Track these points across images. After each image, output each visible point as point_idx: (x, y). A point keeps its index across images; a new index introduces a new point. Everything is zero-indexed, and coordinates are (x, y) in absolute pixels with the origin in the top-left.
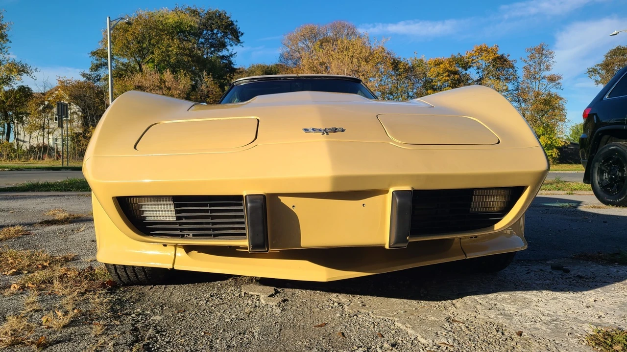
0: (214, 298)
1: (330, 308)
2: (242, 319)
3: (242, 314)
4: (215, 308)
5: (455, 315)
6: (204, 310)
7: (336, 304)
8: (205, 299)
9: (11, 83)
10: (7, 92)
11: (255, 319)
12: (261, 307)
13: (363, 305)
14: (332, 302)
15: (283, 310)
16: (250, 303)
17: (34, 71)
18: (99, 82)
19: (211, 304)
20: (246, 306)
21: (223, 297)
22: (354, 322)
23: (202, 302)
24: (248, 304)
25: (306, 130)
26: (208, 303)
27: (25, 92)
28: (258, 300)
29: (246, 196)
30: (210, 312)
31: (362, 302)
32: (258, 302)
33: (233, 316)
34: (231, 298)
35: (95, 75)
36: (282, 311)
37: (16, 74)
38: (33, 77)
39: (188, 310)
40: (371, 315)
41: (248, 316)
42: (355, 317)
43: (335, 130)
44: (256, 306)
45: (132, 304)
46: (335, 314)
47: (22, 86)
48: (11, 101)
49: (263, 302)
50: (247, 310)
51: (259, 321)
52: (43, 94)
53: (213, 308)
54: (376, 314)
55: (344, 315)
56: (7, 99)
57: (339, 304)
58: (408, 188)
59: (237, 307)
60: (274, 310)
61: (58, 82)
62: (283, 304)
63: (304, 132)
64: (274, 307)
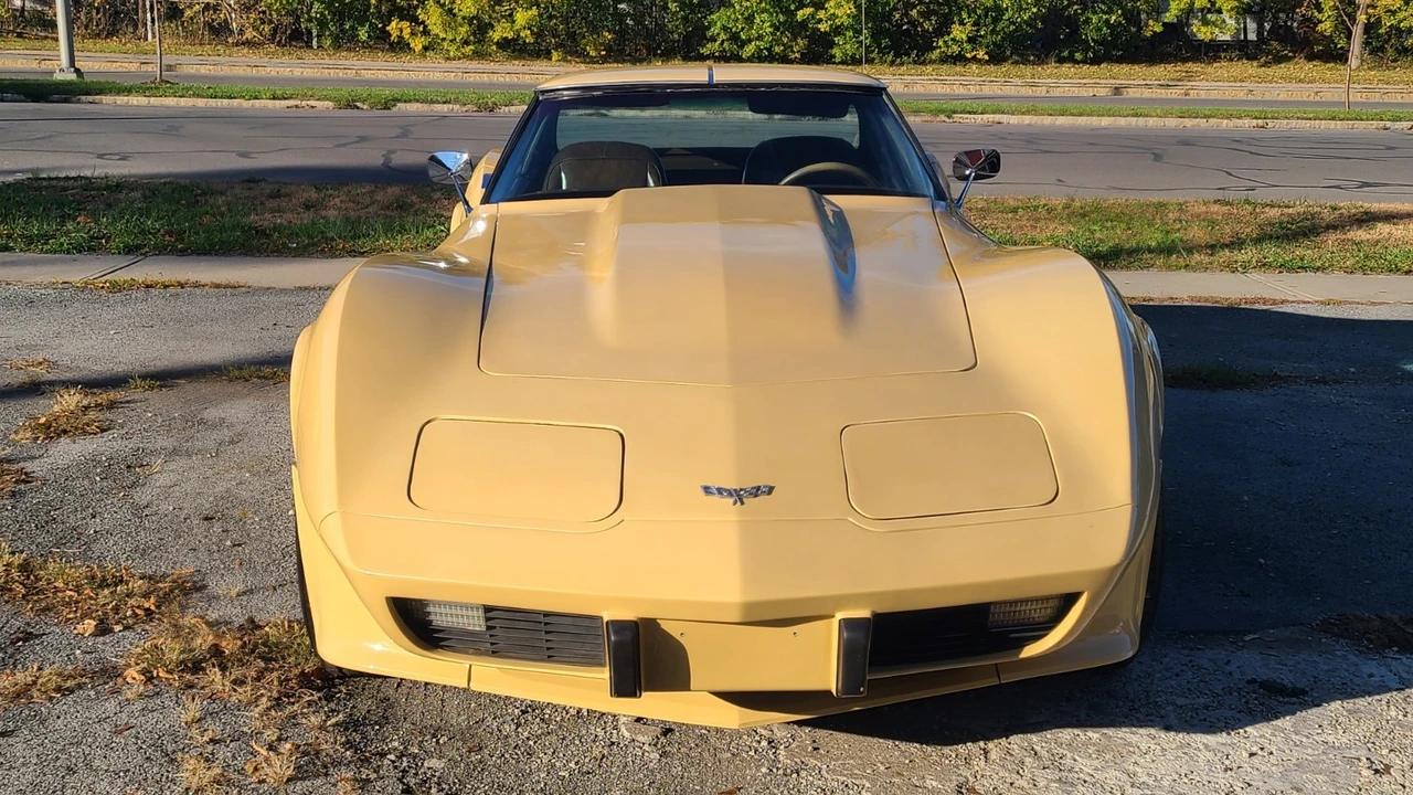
0: (530, 718)
1: (752, 753)
2: (589, 773)
3: (587, 760)
4: (535, 743)
5: (979, 777)
6: (515, 748)
7: (764, 743)
8: (513, 720)
11: (612, 773)
12: (621, 745)
13: (815, 749)
14: (757, 738)
15: (664, 754)
16: (601, 733)
19: (526, 734)
20: (594, 741)
21: (547, 716)
22: (791, 786)
23: (506, 726)
24: (596, 736)
25: (707, 490)
26: (519, 730)
28: (615, 728)
29: (607, 623)
30: (528, 754)
31: (814, 741)
32: (615, 731)
33: (572, 765)
34: (562, 720)
36: (661, 756)
39: (486, 747)
40: (823, 772)
41: (600, 766)
42: (795, 775)
43: (756, 492)
44: (613, 743)
45: (377, 727)
46: (758, 768)
49: (627, 734)
50: (596, 752)
51: (620, 777)
53: (531, 743)
54: (834, 771)
55: (775, 770)
57: (769, 743)
58: (864, 613)
59: (577, 742)
60: (646, 754)
62: (663, 739)
63: (702, 493)
64: (646, 747)
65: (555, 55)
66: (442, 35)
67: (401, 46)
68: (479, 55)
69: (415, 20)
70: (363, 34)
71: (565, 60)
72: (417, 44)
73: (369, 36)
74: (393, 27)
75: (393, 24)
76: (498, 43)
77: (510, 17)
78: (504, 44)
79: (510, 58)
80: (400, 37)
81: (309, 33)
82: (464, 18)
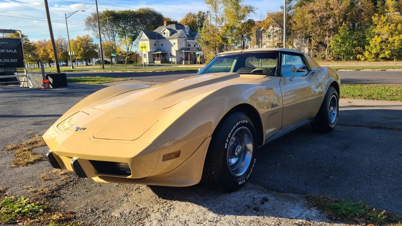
9: (245, 18)
10: (242, 24)
17: (256, 9)
18: (290, 10)
27: (251, 23)
35: (289, 6)
37: (247, 13)
38: (255, 13)
43: (81, 129)
47: (250, 19)
48: (244, 29)
52: (260, 22)
56: (242, 28)
61: (267, 14)
65: (395, 60)
66: (368, 57)
67: (359, 60)
68: (376, 61)
69: (363, 55)
70: (351, 58)
71: (397, 61)
72: (363, 59)
73: (353, 58)
74: (358, 56)
75: (358, 55)
76: (381, 58)
77: (384, 53)
78: (383, 58)
79: (383, 61)
80: (359, 58)
81: (341, 58)
82: (374, 54)
